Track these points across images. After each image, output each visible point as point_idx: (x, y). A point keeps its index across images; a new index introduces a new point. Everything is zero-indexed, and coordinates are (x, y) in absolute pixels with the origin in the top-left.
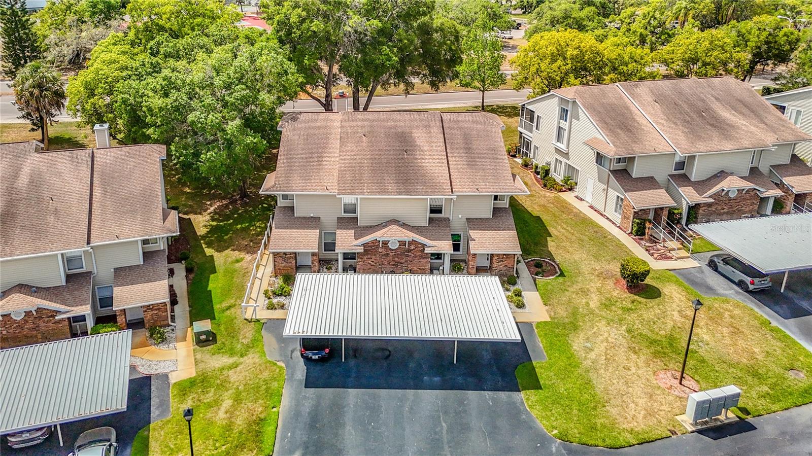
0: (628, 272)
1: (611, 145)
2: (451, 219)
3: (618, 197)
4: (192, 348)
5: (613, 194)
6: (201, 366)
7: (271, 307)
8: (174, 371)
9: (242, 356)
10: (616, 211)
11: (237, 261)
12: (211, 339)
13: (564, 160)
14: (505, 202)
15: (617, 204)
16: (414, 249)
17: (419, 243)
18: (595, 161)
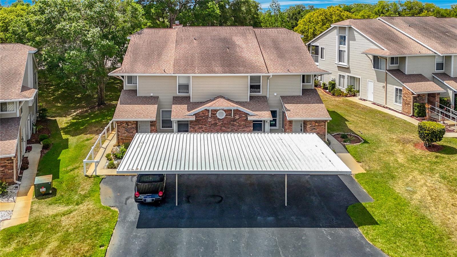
0: (426, 132)
1: (385, 50)
2: (268, 96)
3: (397, 89)
4: (31, 200)
5: (392, 88)
6: (35, 214)
7: (111, 167)
8: (7, 219)
9: (77, 204)
10: (396, 102)
11: (88, 140)
12: (51, 192)
13: (346, 74)
14: (311, 84)
15: (396, 95)
16: (238, 119)
17: (243, 113)
18: (373, 67)
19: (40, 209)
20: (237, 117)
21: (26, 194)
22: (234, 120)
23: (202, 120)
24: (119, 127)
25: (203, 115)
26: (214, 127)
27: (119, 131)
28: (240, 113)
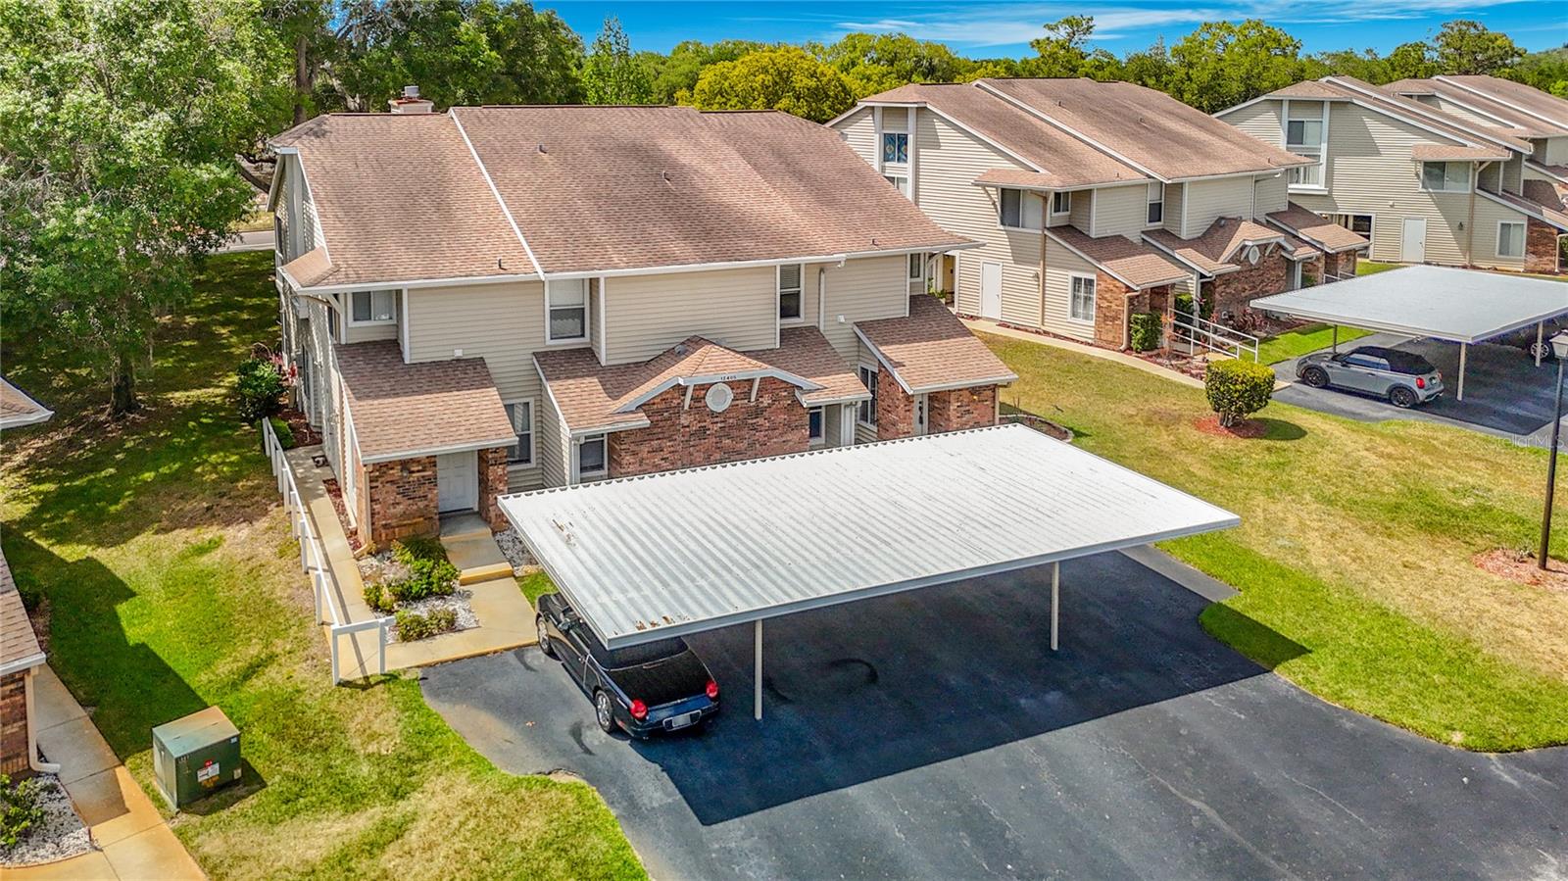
1: (1042, 172)
2: (822, 327)
3: (1077, 280)
4: (170, 826)
5: (1060, 280)
7: (415, 632)
9: (397, 794)
10: (1076, 313)
11: (201, 551)
12: (238, 773)
15: (1075, 297)
16: (769, 406)
17: (784, 385)
18: (999, 221)
19: (242, 848)
20: (766, 401)
21: (117, 806)
22: (758, 412)
23: (661, 424)
24: (375, 484)
25: (663, 406)
26: (697, 442)
27: (376, 497)
28: (774, 386)
